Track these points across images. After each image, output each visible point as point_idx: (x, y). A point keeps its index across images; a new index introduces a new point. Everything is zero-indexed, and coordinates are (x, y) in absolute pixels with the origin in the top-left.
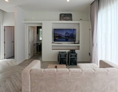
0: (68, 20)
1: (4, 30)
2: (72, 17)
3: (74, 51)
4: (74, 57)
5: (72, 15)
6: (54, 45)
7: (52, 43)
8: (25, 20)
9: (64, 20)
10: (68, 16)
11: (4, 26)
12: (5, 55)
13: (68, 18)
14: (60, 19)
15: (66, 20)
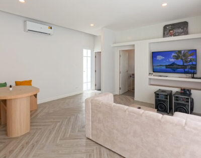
0: (178, 35)
1: (95, 57)
2: (187, 28)
3: (188, 92)
4: (183, 102)
5: (189, 24)
6: (152, 77)
7: (150, 74)
8: (115, 43)
9: (171, 36)
10: (179, 28)
11: (96, 53)
12: (96, 85)
13: (180, 30)
14: (164, 34)
15: (175, 36)
